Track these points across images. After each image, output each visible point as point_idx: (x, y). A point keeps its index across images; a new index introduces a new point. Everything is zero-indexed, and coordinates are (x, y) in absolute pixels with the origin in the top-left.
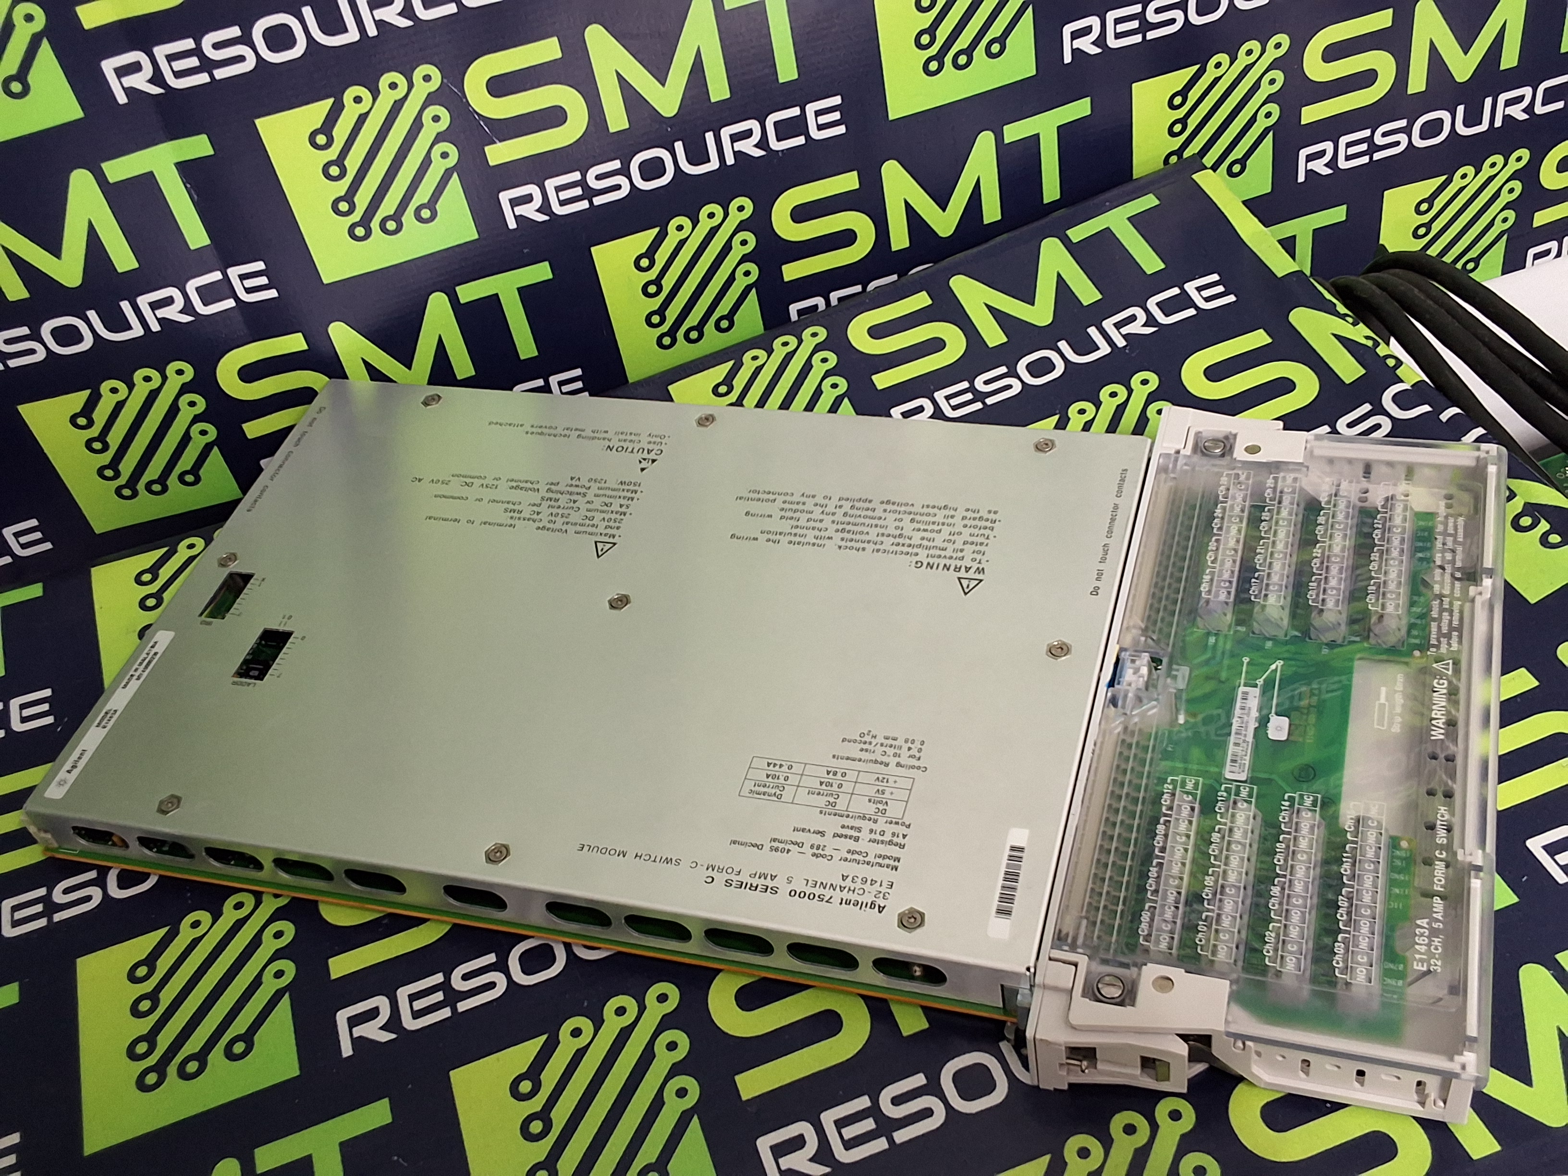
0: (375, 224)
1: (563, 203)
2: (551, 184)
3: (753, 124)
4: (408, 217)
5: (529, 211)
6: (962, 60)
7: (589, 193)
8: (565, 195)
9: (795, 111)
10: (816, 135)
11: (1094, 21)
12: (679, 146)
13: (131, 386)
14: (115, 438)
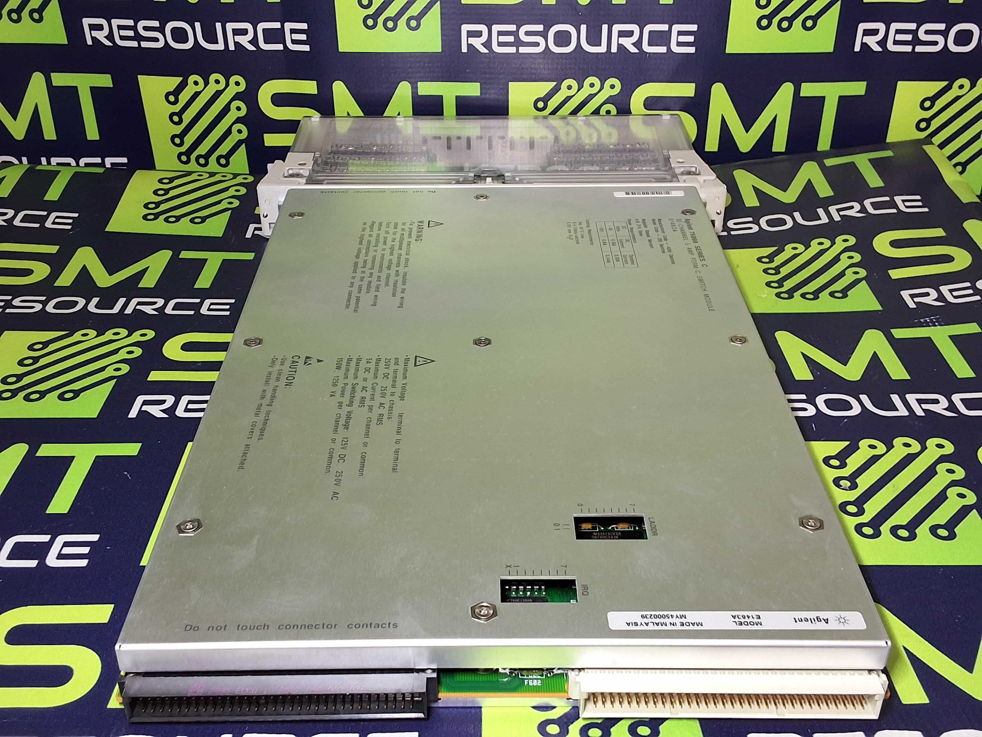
0: (381, 20)
1: (500, 44)
2: (496, 28)
3: (635, 28)
4: (402, 22)
5: (477, 43)
6: (785, 24)
7: (518, 43)
8: (503, 39)
9: (665, 27)
10: (676, 49)
11: (881, 26)
12: (583, 28)
13: (206, 83)
14: (188, 117)
